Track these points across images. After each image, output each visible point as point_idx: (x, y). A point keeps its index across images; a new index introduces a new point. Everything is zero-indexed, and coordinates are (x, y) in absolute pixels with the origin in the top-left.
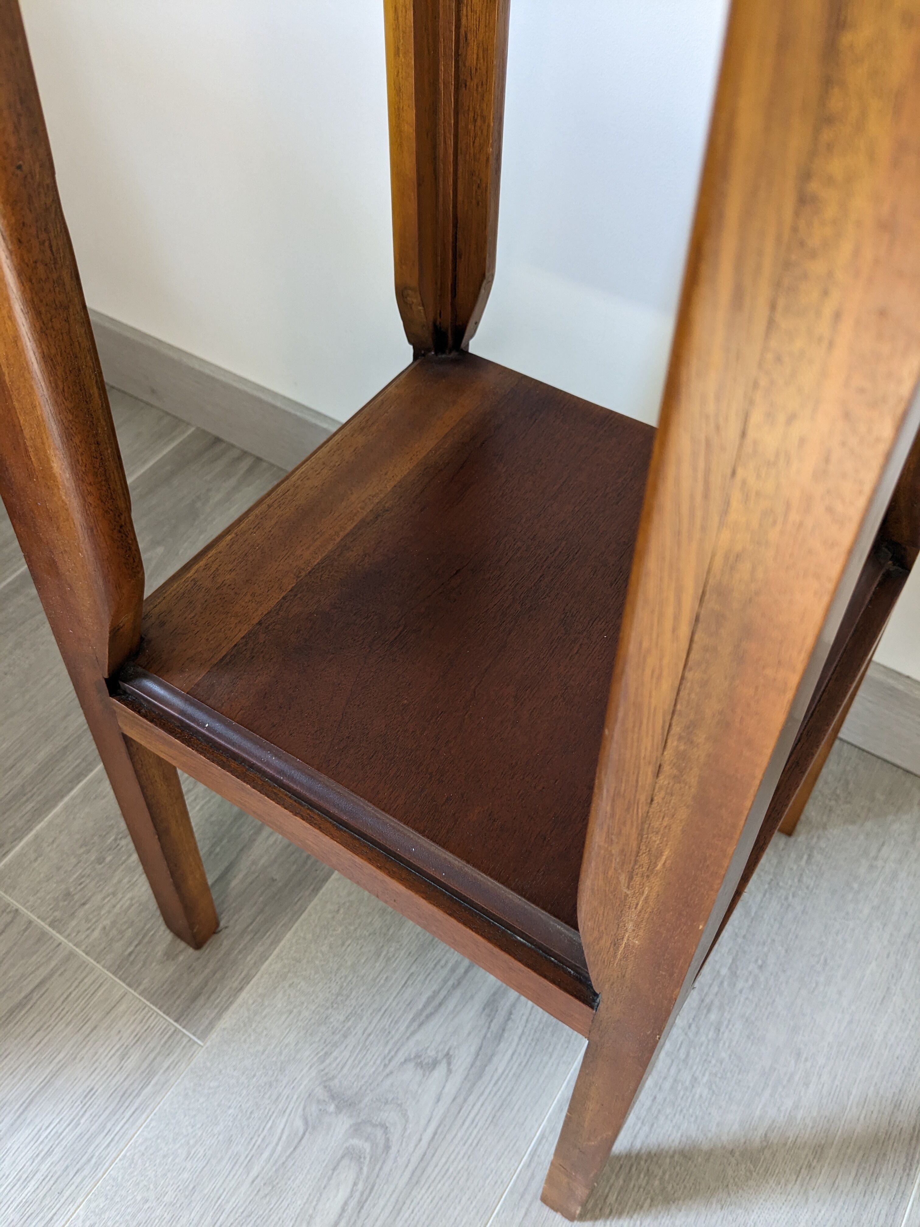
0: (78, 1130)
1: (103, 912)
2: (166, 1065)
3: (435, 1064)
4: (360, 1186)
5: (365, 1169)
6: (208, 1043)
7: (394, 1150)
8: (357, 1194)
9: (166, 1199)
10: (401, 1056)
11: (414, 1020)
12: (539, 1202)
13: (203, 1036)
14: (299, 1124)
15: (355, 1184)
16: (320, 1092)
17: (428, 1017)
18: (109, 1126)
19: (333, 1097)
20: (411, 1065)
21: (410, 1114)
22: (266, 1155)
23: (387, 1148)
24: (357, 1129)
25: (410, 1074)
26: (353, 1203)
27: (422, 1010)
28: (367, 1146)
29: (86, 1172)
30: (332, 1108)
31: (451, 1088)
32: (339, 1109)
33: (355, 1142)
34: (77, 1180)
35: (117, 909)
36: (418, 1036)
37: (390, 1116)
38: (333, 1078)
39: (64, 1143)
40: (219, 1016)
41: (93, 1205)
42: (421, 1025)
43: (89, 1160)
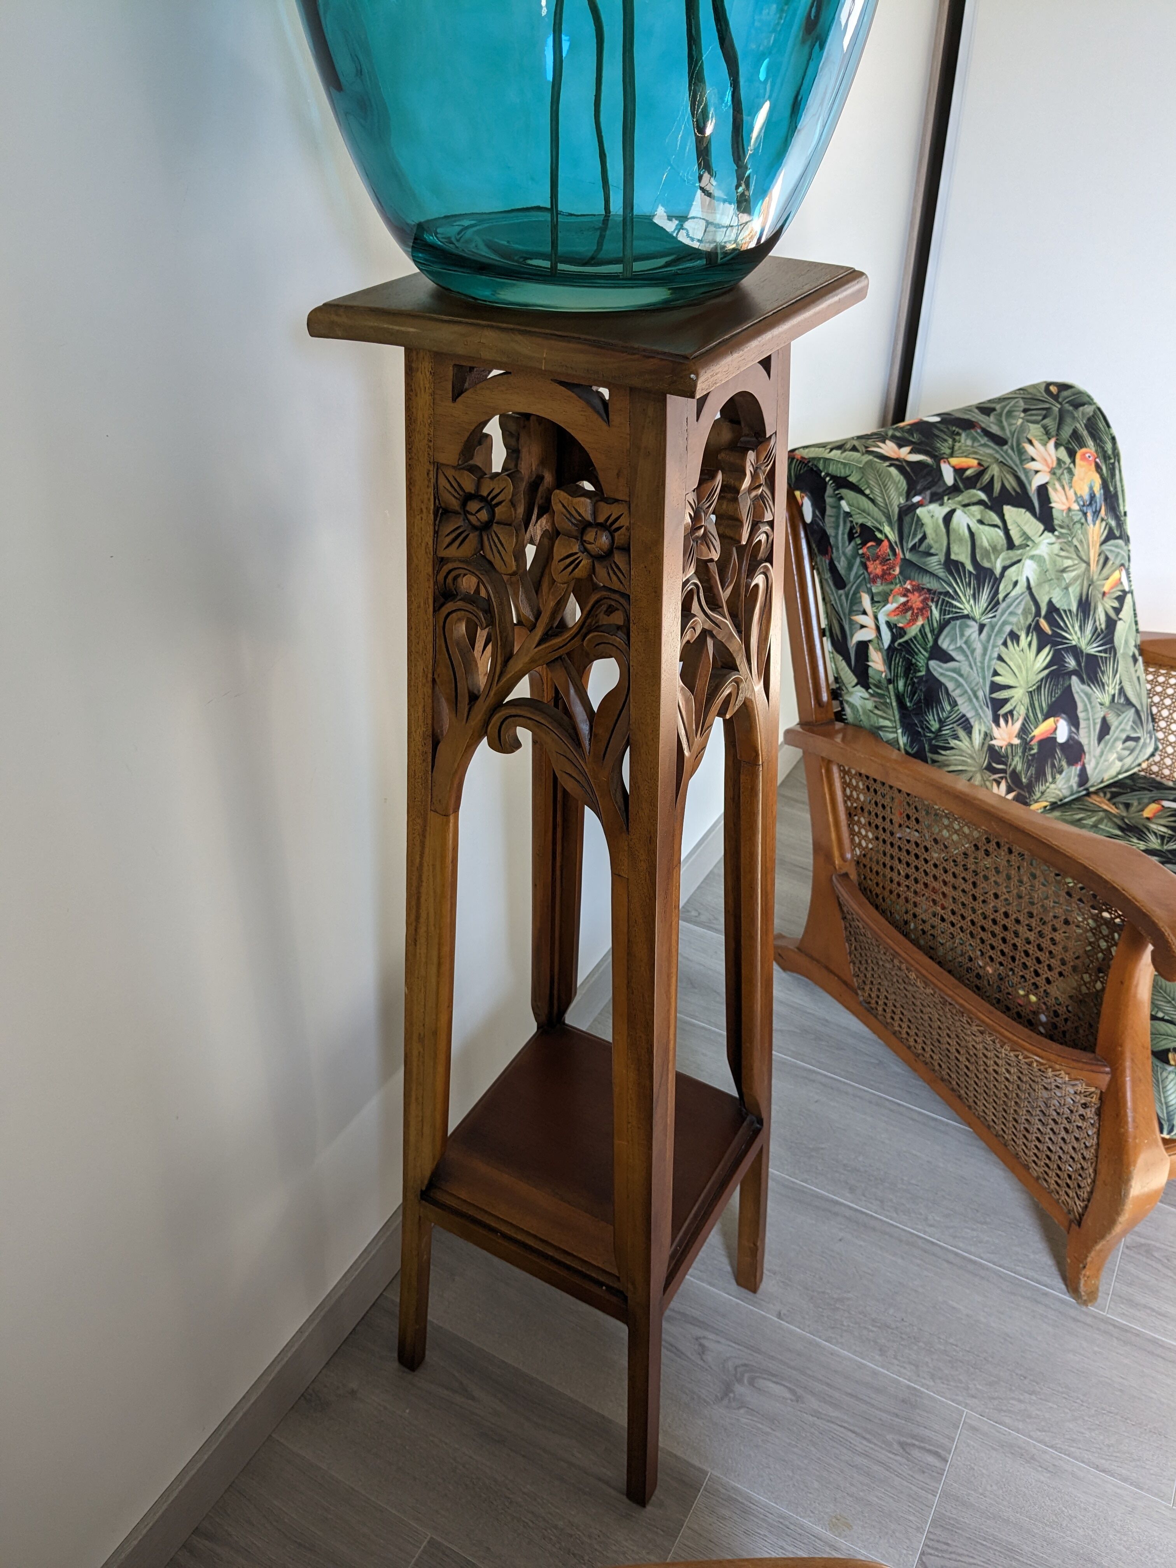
0: (767, 1533)
1: (637, 1557)
2: (723, 1491)
3: (701, 1345)
4: (766, 1376)
5: (758, 1375)
6: (709, 1470)
7: (746, 1362)
8: (770, 1377)
9: (791, 1474)
10: (700, 1362)
11: (680, 1357)
12: (757, 1295)
13: (706, 1473)
14: (742, 1411)
15: (765, 1379)
16: (725, 1402)
17: (678, 1350)
18: (762, 1516)
19: (726, 1395)
20: (704, 1357)
21: (728, 1355)
22: (760, 1426)
23: (745, 1365)
24: (740, 1381)
25: (709, 1357)
26: (774, 1379)
27: (675, 1354)
28: (747, 1375)
29: (787, 1523)
30: (732, 1395)
31: (712, 1336)
32: (732, 1391)
33: (746, 1381)
34: (792, 1527)
35: (635, 1548)
36: (689, 1355)
37: (730, 1365)
38: (716, 1396)
39: (775, 1540)
40: (693, 1466)
41: (802, 1514)
42: (682, 1353)
43: (781, 1523)
